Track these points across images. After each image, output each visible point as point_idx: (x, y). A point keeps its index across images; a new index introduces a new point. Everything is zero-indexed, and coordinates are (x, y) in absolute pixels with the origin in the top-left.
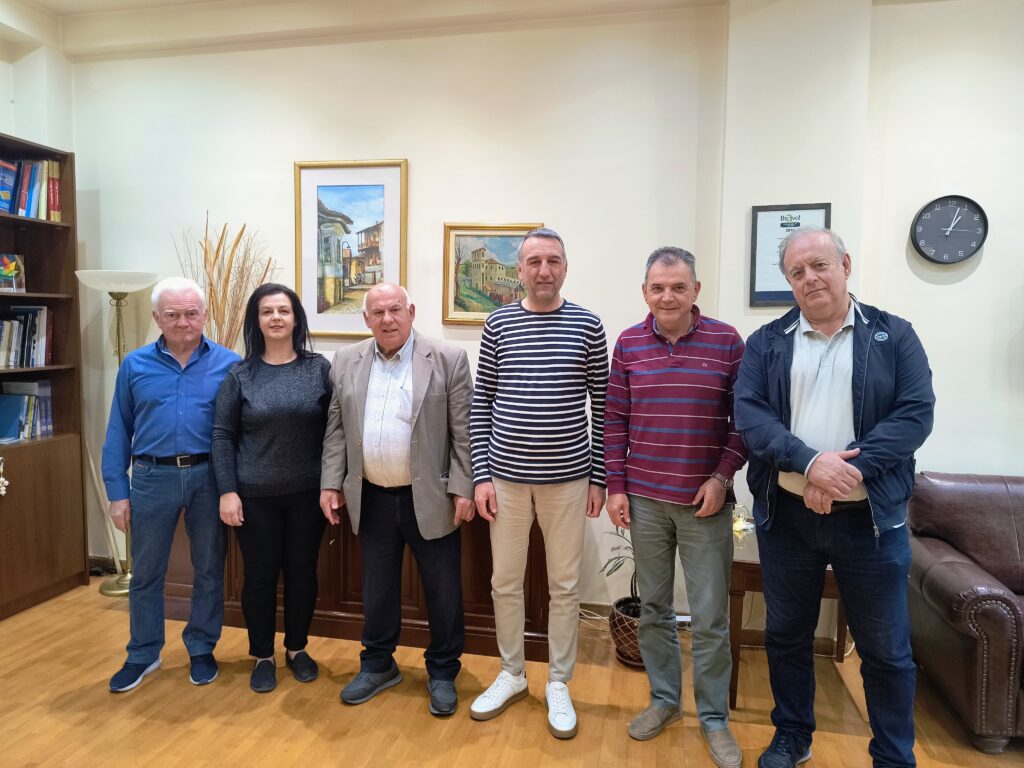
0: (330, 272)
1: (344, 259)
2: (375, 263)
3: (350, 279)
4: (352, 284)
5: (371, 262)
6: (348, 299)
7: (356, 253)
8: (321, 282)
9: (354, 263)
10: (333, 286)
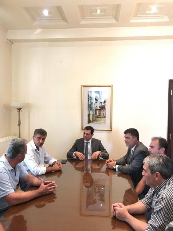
0: (91, 113)
1: (95, 110)
2: (104, 111)
3: (97, 115)
4: (97, 116)
5: (103, 111)
6: (96, 120)
7: (98, 108)
8: (89, 115)
9: (98, 111)
10: (92, 117)
